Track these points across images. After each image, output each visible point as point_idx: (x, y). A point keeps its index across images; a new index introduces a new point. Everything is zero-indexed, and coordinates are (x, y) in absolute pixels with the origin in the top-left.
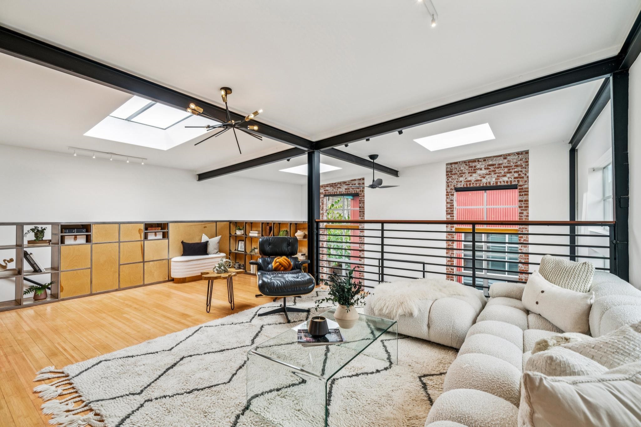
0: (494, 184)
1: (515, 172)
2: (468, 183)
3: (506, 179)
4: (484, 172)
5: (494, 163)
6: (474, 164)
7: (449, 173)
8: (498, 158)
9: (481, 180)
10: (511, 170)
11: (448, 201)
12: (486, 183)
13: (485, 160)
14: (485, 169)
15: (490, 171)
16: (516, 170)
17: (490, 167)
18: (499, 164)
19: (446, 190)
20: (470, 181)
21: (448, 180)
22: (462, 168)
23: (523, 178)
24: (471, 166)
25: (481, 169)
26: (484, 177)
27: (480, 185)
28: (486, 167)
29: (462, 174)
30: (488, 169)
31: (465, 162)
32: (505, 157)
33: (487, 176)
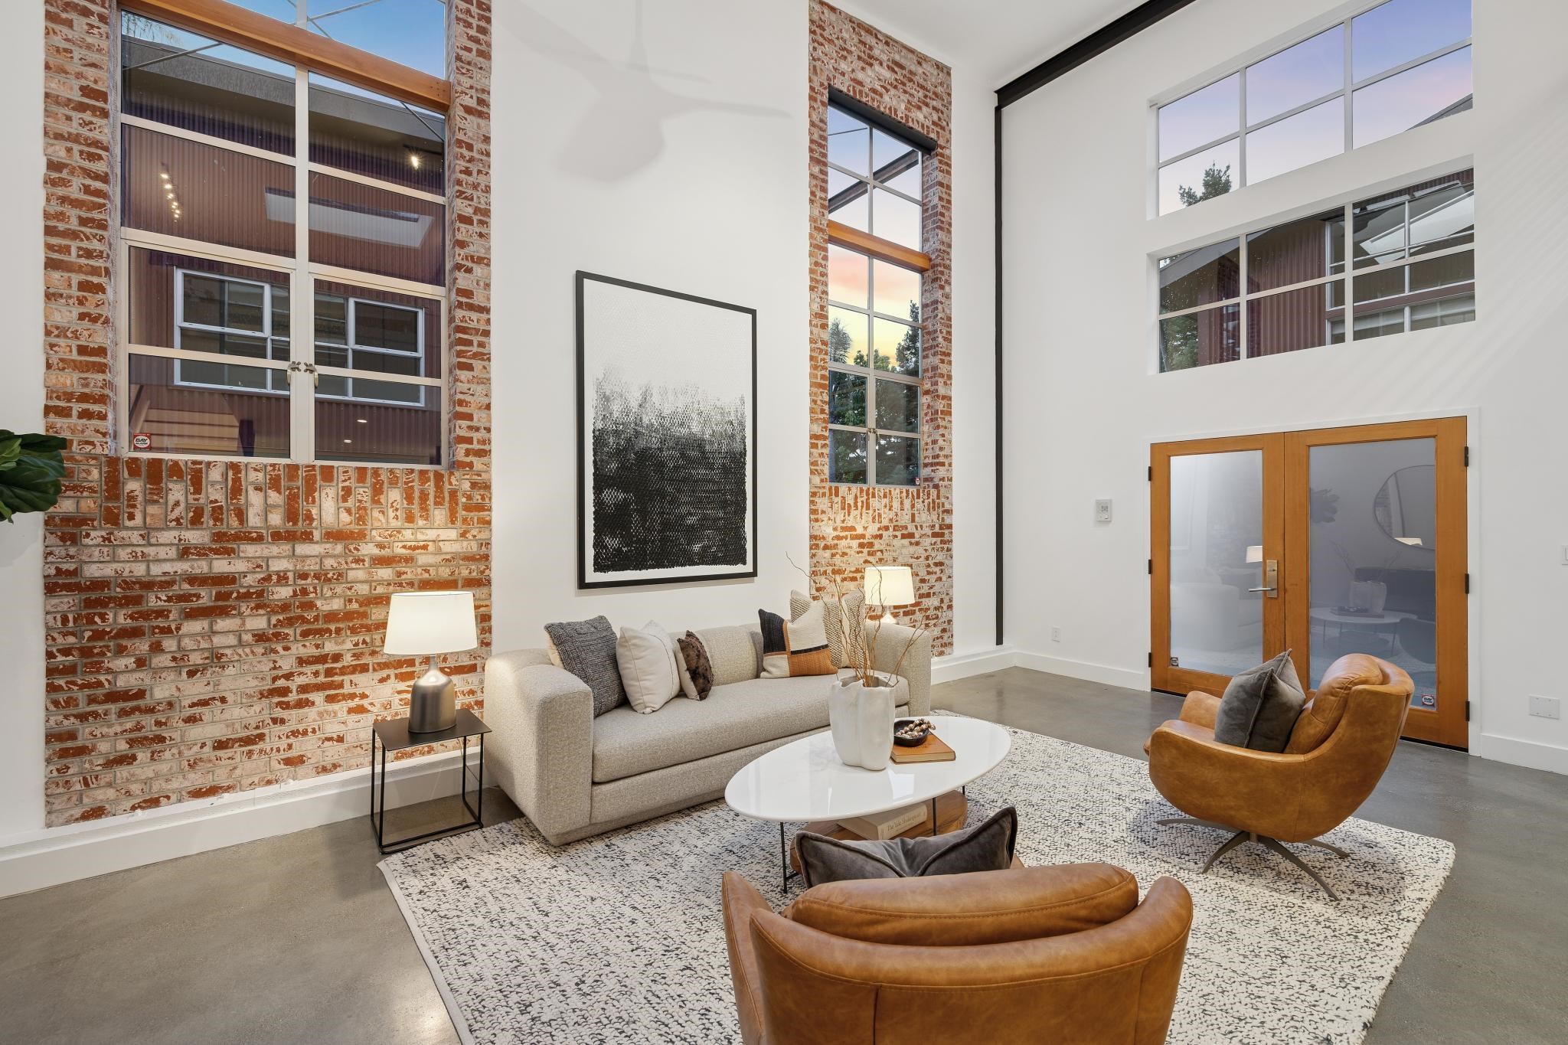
0: (902, 118)
1: (934, 108)
2: (858, 88)
3: (920, 116)
4: (887, 74)
5: (903, 62)
6: (870, 40)
7: (818, 31)
8: (910, 55)
9: (881, 95)
10: (928, 100)
11: (815, 118)
12: (890, 109)
13: (887, 43)
14: (888, 67)
15: (896, 80)
16: (934, 103)
17: (896, 69)
18: (911, 72)
19: (810, 81)
20: (860, 83)
21: (815, 49)
22: (845, 35)
23: (943, 128)
24: (863, 39)
25: (881, 64)
26: (887, 91)
27: (878, 106)
28: (890, 64)
29: (844, 52)
30: (893, 71)
31: (851, 20)
32: (921, 59)
33: (893, 91)
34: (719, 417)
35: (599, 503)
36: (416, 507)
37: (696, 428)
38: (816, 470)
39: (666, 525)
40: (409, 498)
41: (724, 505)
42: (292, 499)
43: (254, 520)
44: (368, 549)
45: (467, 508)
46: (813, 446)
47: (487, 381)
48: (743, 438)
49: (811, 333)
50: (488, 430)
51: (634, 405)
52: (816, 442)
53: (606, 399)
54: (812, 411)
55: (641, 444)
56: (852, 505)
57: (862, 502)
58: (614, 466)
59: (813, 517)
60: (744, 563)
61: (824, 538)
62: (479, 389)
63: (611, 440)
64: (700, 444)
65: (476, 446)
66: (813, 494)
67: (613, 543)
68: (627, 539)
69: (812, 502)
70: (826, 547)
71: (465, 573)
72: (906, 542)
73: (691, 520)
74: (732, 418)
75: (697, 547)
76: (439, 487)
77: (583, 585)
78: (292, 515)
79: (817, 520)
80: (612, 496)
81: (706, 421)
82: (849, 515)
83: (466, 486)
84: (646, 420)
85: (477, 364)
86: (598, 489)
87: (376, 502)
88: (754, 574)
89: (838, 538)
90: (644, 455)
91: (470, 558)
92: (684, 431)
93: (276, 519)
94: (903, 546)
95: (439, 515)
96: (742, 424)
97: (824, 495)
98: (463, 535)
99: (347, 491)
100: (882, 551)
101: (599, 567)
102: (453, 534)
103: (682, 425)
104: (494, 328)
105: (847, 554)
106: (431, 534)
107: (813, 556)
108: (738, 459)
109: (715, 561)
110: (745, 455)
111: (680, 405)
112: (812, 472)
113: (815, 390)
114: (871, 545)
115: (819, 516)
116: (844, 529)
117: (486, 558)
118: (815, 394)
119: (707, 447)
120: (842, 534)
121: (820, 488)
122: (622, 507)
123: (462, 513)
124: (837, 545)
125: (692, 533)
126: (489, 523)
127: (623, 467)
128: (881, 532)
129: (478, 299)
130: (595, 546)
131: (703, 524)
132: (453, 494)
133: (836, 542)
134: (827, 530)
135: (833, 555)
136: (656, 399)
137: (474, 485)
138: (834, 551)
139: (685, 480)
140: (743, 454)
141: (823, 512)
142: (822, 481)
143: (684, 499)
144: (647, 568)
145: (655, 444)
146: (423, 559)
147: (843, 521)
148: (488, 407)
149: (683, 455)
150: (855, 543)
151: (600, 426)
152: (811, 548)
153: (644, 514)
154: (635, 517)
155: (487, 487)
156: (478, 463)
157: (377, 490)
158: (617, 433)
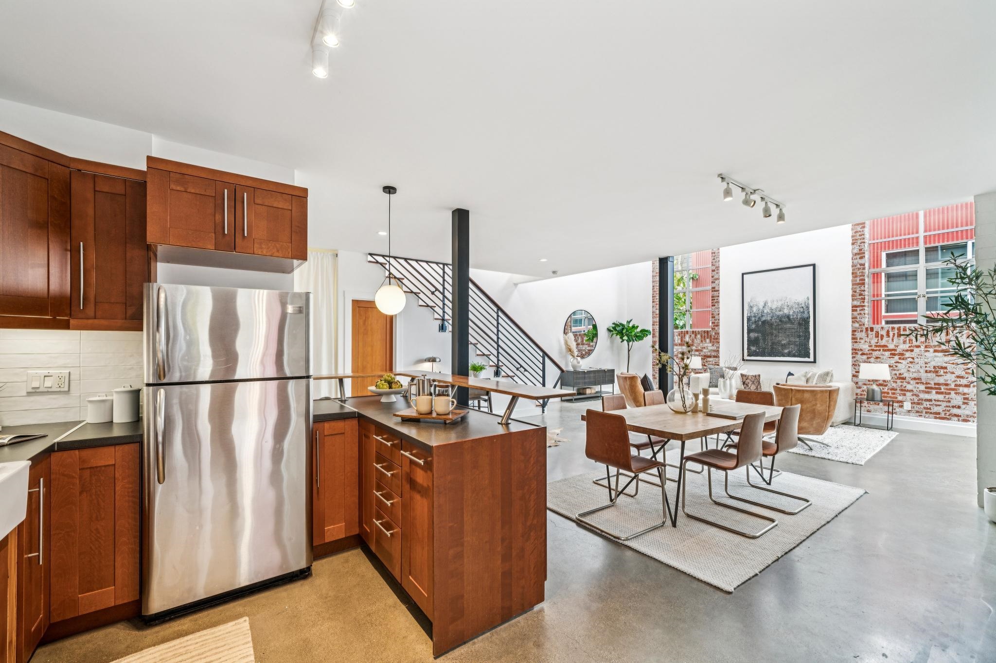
34: (796, 306)
35: (749, 337)
36: (703, 339)
37: (786, 311)
38: (856, 321)
39: (773, 343)
40: (702, 337)
41: (799, 336)
42: (682, 337)
43: (676, 342)
44: (694, 348)
45: (714, 339)
46: (853, 311)
47: (719, 308)
48: (809, 313)
49: (853, 263)
50: (719, 320)
51: (761, 307)
52: (856, 309)
53: (751, 307)
54: (853, 296)
55: (764, 319)
56: (885, 335)
57: (894, 334)
58: (754, 326)
59: (853, 341)
60: (809, 357)
61: (861, 350)
62: (717, 310)
63: (753, 319)
64: (788, 317)
65: (716, 324)
66: (854, 331)
67: (753, 348)
68: (759, 347)
69: (853, 335)
70: (863, 354)
71: (713, 354)
72: (940, 354)
73: (783, 342)
74: (803, 305)
75: (786, 351)
76: (708, 335)
77: (743, 360)
78: (682, 341)
79: (856, 342)
80: (753, 335)
81: (792, 307)
82: (882, 339)
83: (714, 334)
84: (765, 311)
85: (716, 304)
86: (749, 333)
87: (695, 338)
88: (815, 362)
89: (873, 350)
90: (764, 322)
91: (714, 351)
92: (781, 313)
93: (679, 342)
94: (936, 356)
95: (708, 340)
96: (808, 308)
97: (862, 331)
98: (713, 345)
99: (691, 336)
100: (913, 358)
101: (749, 355)
102: (710, 345)
103: (780, 311)
104: (720, 295)
105: (880, 358)
106: (706, 345)
107: (853, 357)
108: (806, 321)
109: (794, 356)
110: (809, 318)
111: (779, 304)
112: (853, 322)
113: (855, 287)
114: (902, 354)
115: (858, 340)
116: (876, 346)
117: (718, 351)
118: (855, 288)
119: (791, 317)
120: (875, 349)
121: (858, 328)
122: (757, 339)
123: (712, 340)
124: (872, 353)
125: (784, 346)
126: (719, 342)
127: (757, 326)
128: (912, 348)
129: (716, 289)
130: (748, 349)
131: (789, 343)
132: (711, 336)
133: (871, 352)
134: (866, 347)
135: (868, 358)
136: (769, 304)
137: (715, 333)
138: (869, 356)
139: (781, 329)
140: (809, 317)
141: (860, 339)
142: (860, 325)
143: (780, 335)
144: (765, 356)
145: (769, 318)
146: (704, 350)
147: (877, 343)
148: (719, 314)
149: (781, 321)
150: (887, 354)
151: (749, 315)
152: (852, 354)
153: (764, 340)
154: (761, 341)
155: (719, 334)
156: (716, 328)
157: (696, 335)
158: (755, 316)
